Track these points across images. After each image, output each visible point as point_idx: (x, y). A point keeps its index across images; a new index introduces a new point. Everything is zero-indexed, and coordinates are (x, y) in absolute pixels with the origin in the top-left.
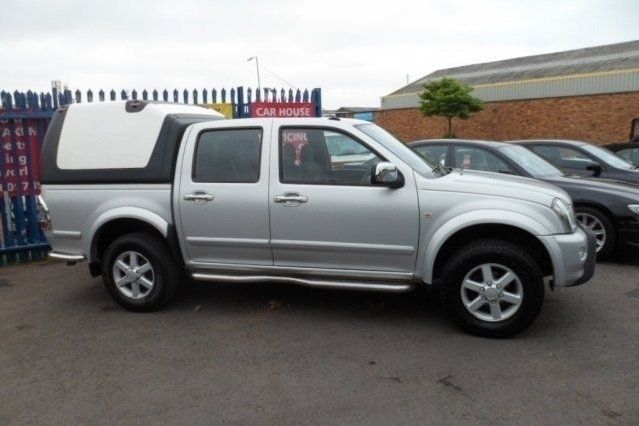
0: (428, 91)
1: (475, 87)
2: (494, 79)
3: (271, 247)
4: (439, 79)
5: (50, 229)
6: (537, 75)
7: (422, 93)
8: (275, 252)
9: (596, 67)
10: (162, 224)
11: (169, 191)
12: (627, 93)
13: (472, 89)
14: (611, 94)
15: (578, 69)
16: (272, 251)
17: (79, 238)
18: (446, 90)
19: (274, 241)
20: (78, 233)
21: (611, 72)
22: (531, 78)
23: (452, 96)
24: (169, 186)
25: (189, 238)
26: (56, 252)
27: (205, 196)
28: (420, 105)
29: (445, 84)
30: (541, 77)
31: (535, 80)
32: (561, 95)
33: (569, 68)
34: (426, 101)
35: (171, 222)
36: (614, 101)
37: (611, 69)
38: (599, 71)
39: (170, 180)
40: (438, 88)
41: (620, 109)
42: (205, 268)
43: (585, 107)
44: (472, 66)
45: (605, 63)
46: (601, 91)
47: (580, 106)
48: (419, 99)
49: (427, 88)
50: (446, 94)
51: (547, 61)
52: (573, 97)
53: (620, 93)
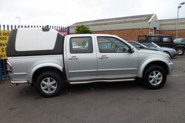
0: (78, 28)
1: (90, 27)
2: (94, 25)
3: (97, 72)
4: (80, 25)
5: (13, 72)
6: (105, 24)
7: (75, 29)
8: (98, 73)
9: (120, 23)
10: (61, 68)
11: (62, 57)
12: (128, 29)
13: (89, 28)
14: (124, 30)
15: (116, 23)
16: (97, 73)
17: (26, 75)
18: (83, 28)
19: (98, 70)
20: (25, 73)
21: (124, 24)
22: (104, 25)
23: (85, 29)
24: (62, 55)
25: (70, 71)
26: (13, 81)
27: (76, 58)
28: (75, 32)
29: (82, 26)
30: (107, 25)
31: (105, 26)
32: (112, 30)
33: (113, 23)
34: (77, 31)
35: (63, 66)
36: (125, 31)
37: (124, 23)
38: (121, 24)
39: (62, 53)
40: (80, 27)
41: (127, 33)
42: (74, 80)
43: (118, 33)
44: (87, 21)
45: (122, 22)
46: (122, 29)
47: (117, 33)
48: (75, 31)
49: (77, 27)
50: (83, 29)
51: (107, 21)
52: (115, 30)
53: (126, 29)
